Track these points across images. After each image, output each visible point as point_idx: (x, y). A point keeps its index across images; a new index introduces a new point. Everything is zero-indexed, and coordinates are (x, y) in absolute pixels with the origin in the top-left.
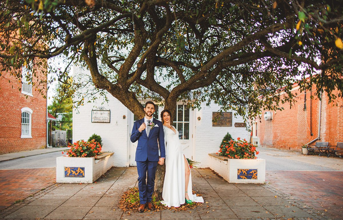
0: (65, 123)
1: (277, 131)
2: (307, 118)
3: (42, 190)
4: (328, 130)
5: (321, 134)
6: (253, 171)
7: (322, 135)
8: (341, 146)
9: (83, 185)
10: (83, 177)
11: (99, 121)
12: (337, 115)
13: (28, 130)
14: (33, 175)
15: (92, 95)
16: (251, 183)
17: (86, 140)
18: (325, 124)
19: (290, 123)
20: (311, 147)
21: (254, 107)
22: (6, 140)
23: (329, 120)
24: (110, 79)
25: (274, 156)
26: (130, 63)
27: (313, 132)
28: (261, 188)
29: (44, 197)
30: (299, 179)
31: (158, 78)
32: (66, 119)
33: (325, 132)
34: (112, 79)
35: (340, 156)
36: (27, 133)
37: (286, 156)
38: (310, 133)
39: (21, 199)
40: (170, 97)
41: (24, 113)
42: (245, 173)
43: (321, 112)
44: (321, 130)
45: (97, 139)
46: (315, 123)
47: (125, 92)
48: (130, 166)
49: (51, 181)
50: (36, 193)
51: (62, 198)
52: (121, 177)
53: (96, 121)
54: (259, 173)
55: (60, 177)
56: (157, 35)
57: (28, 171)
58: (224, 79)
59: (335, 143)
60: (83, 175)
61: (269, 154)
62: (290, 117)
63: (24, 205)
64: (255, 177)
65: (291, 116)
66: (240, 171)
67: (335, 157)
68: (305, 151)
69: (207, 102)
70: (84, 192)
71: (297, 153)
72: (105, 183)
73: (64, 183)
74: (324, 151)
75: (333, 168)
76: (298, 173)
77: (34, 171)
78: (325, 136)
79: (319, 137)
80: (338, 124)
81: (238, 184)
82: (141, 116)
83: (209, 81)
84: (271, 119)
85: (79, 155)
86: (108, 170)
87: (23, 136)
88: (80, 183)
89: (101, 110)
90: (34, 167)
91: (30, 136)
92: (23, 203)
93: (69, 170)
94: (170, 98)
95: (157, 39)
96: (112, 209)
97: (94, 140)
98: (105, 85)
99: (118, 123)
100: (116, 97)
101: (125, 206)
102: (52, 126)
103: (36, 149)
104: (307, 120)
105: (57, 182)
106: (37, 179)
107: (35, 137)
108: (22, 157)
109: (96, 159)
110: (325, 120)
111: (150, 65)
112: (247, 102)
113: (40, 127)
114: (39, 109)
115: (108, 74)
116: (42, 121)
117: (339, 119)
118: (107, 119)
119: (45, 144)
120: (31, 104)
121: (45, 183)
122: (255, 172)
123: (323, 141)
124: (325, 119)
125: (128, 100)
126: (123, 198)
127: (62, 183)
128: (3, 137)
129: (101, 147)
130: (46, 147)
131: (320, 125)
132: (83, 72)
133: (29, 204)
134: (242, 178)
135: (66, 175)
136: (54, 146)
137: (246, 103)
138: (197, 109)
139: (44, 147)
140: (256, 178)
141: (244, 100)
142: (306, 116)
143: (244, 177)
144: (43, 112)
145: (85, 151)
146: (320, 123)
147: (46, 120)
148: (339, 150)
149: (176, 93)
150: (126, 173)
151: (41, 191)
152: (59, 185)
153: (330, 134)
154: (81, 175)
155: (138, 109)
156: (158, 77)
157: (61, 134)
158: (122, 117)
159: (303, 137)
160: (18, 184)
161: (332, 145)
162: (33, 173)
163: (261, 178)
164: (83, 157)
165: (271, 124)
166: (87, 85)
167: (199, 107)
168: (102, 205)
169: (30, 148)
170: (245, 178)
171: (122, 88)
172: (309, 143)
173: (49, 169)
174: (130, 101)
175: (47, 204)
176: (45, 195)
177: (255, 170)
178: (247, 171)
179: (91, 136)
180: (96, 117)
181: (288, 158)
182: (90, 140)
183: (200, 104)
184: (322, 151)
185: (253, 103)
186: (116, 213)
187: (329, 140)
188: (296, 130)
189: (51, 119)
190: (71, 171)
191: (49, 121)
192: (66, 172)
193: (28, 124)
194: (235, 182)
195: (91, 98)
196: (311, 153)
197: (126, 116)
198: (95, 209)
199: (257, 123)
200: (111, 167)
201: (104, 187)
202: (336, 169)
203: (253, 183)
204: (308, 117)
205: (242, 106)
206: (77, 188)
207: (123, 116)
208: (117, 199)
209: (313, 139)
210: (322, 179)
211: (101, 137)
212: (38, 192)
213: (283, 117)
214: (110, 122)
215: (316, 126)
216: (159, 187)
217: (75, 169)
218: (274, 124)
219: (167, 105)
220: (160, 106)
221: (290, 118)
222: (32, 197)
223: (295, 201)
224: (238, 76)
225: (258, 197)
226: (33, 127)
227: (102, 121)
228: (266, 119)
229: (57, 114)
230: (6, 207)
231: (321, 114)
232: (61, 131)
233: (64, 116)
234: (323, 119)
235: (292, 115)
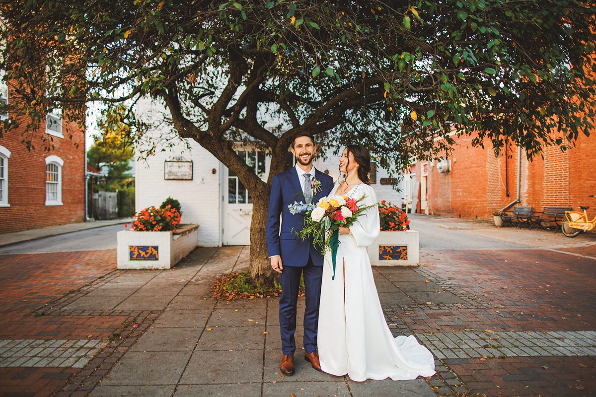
0: (113, 180)
1: (458, 190)
2: (501, 169)
3: (100, 278)
4: (530, 187)
5: (521, 194)
6: (401, 249)
7: (523, 196)
8: (550, 211)
9: (157, 271)
10: (157, 259)
11: (176, 177)
12: (544, 164)
13: (56, 193)
14: (79, 260)
15: (167, 140)
16: (398, 265)
17: (158, 207)
18: (526, 178)
19: (477, 176)
20: (507, 215)
21: (401, 155)
22: (23, 208)
23: (533, 172)
24: (193, 116)
25: (450, 229)
26: (223, 104)
27: (510, 191)
28: (411, 271)
29: (105, 287)
30: (472, 260)
31: (263, 116)
32: (116, 174)
33: (527, 191)
34: (196, 116)
35: (548, 227)
36: (54, 198)
37: (467, 229)
38: (506, 192)
39: (75, 288)
40: (278, 145)
41: (49, 164)
42: (389, 251)
43: (521, 159)
44: (522, 187)
45: (173, 204)
46: (513, 177)
47: (218, 141)
48: (223, 246)
49: (109, 267)
50: (92, 282)
51: (130, 287)
52: (210, 261)
53: (171, 178)
54: (409, 250)
55: (123, 260)
56: (259, 72)
57: (69, 254)
58: (359, 116)
59: (542, 208)
60: (157, 257)
61: (443, 226)
62: (477, 167)
63: (82, 295)
64: (405, 257)
65: (478, 165)
66: (383, 249)
67: (540, 228)
68: (497, 220)
69: (334, 149)
70: (159, 279)
71: (486, 224)
72: (189, 268)
73: (129, 269)
74: (526, 220)
75: (531, 245)
76: (475, 253)
77: (79, 254)
78: (527, 197)
79: (518, 198)
80: (545, 178)
81: (380, 267)
82: (239, 172)
83: (330, 125)
84: (448, 171)
85: (150, 228)
86: (190, 251)
87: (48, 203)
88: (153, 268)
89: (179, 160)
90: (77, 249)
91: (59, 202)
92: (79, 294)
93: (136, 250)
94: (279, 147)
95: (259, 76)
96: (202, 298)
97: (169, 206)
98: (192, 134)
99: (205, 180)
100: (206, 148)
101: (219, 294)
102: (94, 185)
103: (70, 222)
104: (501, 172)
105: (119, 268)
106: (88, 264)
107: (68, 203)
108: (51, 236)
109: (174, 234)
110: (527, 172)
111: (250, 101)
112: (391, 150)
113: (74, 186)
114: (74, 158)
115: (190, 109)
116: (78, 177)
117: (546, 171)
118: (187, 174)
119: (83, 214)
120: (61, 151)
121: (101, 270)
122: (404, 250)
123: (524, 204)
124: (527, 170)
125: (222, 151)
126: (215, 286)
127: (126, 269)
128: (18, 205)
129: (180, 216)
130: (85, 220)
131: (520, 180)
132: (154, 107)
133: (88, 295)
134: (386, 259)
135: (132, 259)
136: (97, 219)
137: (389, 150)
138: (321, 159)
139: (81, 220)
140: (406, 259)
141: (387, 146)
142: (499, 165)
143: (388, 257)
144: (79, 162)
145: (158, 222)
146: (520, 176)
147: (84, 176)
148: (547, 218)
149: (287, 140)
150: (218, 255)
151: (99, 280)
152: (122, 272)
153: (534, 193)
154: (154, 257)
155: (235, 163)
156: (263, 114)
157: (108, 199)
158: (211, 172)
159: (495, 199)
160: (62, 271)
161: (538, 211)
162: (78, 257)
163: (413, 258)
164: (155, 231)
165: (449, 179)
166: (161, 127)
167: (325, 156)
168: (188, 294)
169: (60, 221)
170: (390, 258)
171: (214, 136)
172: (504, 208)
173: (101, 251)
174: (224, 153)
175: (112, 295)
176: (107, 284)
177: (403, 246)
178: (392, 248)
179: (165, 200)
180: (171, 172)
181: (469, 232)
182: (164, 206)
183: (325, 151)
184: (521, 221)
185: (400, 151)
186: (208, 303)
187: (532, 203)
188: (486, 189)
189: (92, 173)
190: (138, 252)
191: (88, 177)
192: (131, 254)
193: (56, 182)
194: (376, 265)
195: (166, 145)
196: (507, 223)
197: (217, 169)
198: (179, 298)
199: (428, 177)
200: (194, 248)
201: (188, 273)
202: (534, 247)
203: (401, 265)
204: (502, 167)
205: (385, 155)
206: (149, 276)
207: (212, 169)
208: (207, 287)
209: (510, 202)
210: (504, 260)
211: (180, 202)
212: (95, 281)
213: (466, 168)
214: (192, 179)
215: (514, 181)
216: (265, 270)
217: (145, 249)
218: (453, 179)
219: (275, 157)
220: (267, 156)
221: (477, 169)
222: (88, 287)
223: (450, 286)
224: (378, 112)
225: (403, 283)
226: (64, 188)
227: (181, 178)
228: (440, 171)
229: (101, 164)
230: (59, 298)
231: (521, 163)
232: (108, 194)
233: (112, 169)
234: (524, 170)
235: (480, 165)
